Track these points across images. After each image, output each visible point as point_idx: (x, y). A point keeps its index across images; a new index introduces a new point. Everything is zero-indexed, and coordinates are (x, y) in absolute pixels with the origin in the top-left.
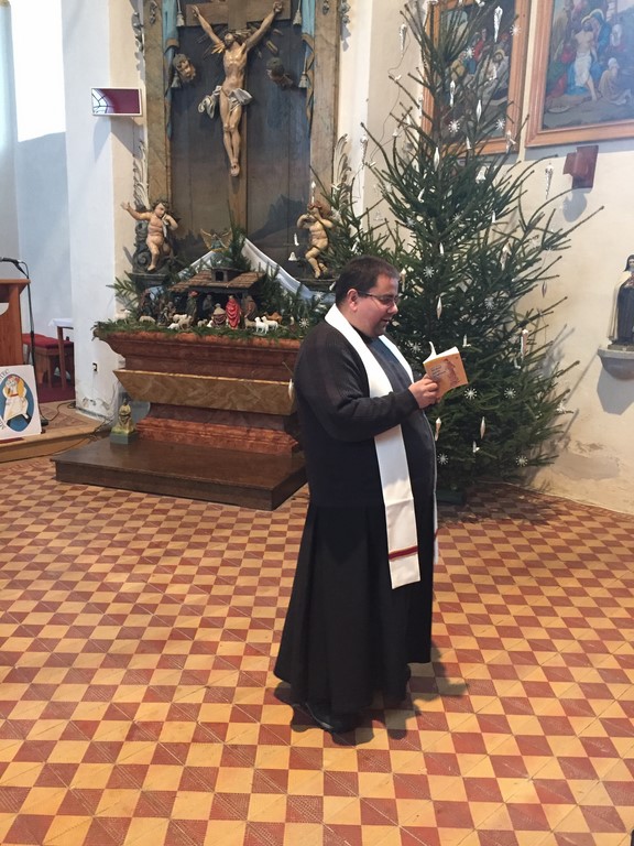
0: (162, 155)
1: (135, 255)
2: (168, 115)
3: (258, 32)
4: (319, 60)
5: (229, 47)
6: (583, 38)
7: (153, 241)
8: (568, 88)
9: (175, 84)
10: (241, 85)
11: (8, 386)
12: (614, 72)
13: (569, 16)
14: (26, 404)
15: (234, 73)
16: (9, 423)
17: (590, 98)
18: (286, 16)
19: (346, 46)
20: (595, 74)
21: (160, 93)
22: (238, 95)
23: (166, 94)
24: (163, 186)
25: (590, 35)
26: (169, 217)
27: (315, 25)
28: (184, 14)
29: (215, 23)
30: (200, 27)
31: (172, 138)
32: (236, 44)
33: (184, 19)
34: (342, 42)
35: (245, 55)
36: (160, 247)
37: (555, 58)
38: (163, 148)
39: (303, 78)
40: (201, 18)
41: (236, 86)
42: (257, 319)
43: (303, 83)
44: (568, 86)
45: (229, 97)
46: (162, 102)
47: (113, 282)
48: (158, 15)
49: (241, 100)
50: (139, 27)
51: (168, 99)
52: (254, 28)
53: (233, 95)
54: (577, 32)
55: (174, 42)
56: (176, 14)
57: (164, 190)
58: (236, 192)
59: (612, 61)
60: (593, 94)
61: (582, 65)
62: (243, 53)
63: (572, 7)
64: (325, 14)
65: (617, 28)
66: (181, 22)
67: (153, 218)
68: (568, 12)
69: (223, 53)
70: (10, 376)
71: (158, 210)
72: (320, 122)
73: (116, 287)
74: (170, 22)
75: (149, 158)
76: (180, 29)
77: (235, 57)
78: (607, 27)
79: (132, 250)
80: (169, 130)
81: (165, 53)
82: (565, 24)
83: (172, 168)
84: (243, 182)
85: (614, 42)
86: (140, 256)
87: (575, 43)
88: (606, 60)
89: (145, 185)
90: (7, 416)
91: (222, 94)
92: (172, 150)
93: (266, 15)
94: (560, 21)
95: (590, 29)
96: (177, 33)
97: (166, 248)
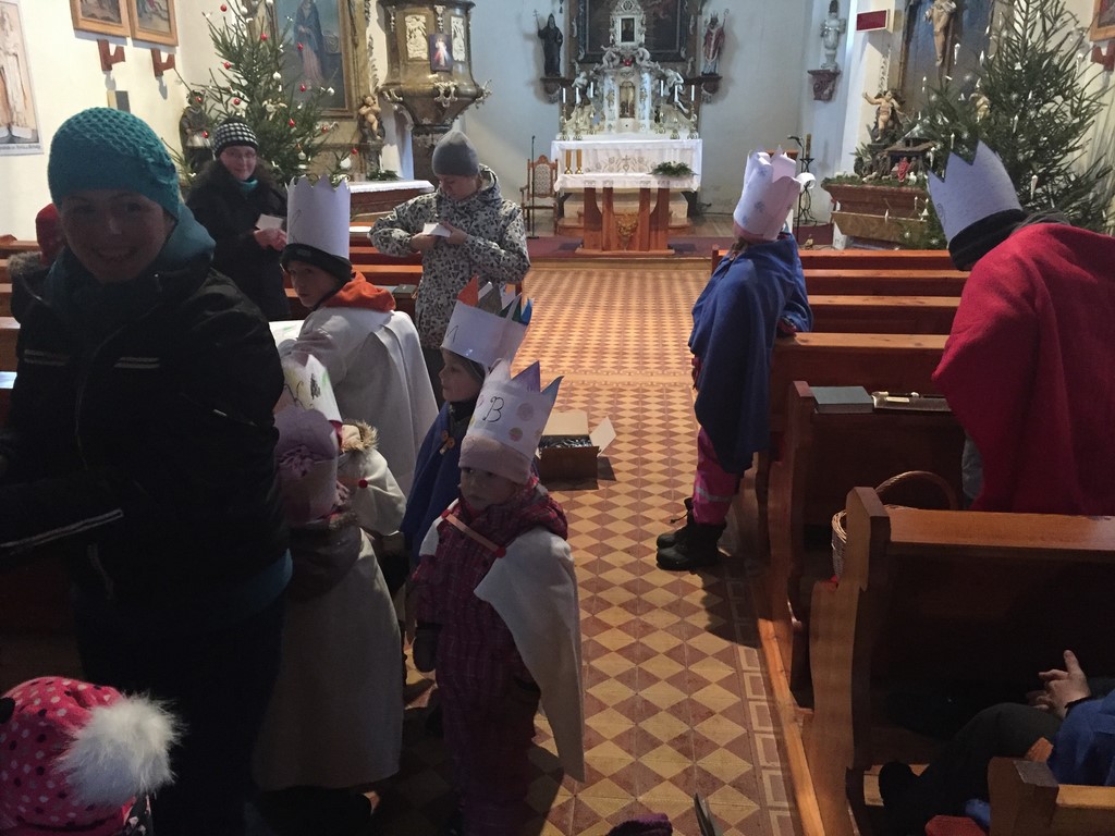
7: (883, 120)
22: (945, 7)
26: (893, 101)
31: (907, 41)
36: (886, 123)
38: (900, 50)
42: (912, 173)
45: (940, 9)
47: (856, 151)
49: (948, 10)
51: (907, 13)
53: (942, 7)
57: (896, 83)
67: (884, 102)
71: (887, 96)
73: (856, 154)
75: (892, 58)
79: (872, 126)
80: (905, 36)
89: (885, 78)
91: (935, 8)
92: (907, 50)
97: (890, 123)
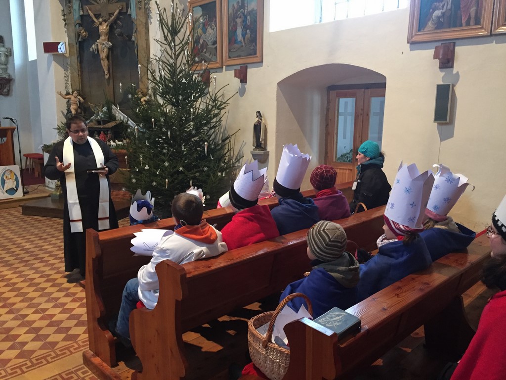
0: (77, 70)
1: (67, 114)
2: (78, 52)
3: (113, 17)
4: (139, 29)
5: (101, 24)
6: (239, 21)
7: (73, 108)
8: (235, 41)
9: (80, 40)
10: (107, 40)
11: (6, 175)
12: (249, 35)
13: (233, 11)
14: (15, 183)
15: (103, 35)
16: (6, 191)
17: (243, 46)
18: (125, 10)
19: (151, 23)
20: (243, 36)
21: (74, 43)
22: (106, 44)
23: (76, 44)
24: (78, 83)
25: (241, 20)
26: (79, 97)
27: (136, 14)
28: (83, 9)
29: (95, 13)
30: (89, 15)
31: (81, 62)
32: (103, 22)
33: (83, 12)
34: (149, 21)
35: (108, 27)
36: (76, 110)
37: (231, 29)
38: (77, 67)
39: (133, 36)
40: (90, 12)
41: (104, 40)
42: (111, 141)
43: (133, 39)
44: (236, 40)
45: (102, 45)
46: (75, 47)
47: (57, 127)
48: (72, 10)
49: (107, 46)
50: (64, 15)
51: (78, 45)
52: (112, 15)
53: (103, 44)
54: (237, 18)
55: (79, 22)
56: (79, 10)
57: (78, 86)
58: (108, 85)
59: (248, 31)
60: (244, 44)
61: (239, 31)
62: (107, 26)
63: (234, 8)
64: (140, 10)
65: (248, 17)
66: (81, 13)
67: (73, 98)
68: (233, 10)
69: (99, 26)
70: (7, 170)
72: (141, 55)
73: (58, 129)
74: (77, 13)
75: (71, 71)
76: (82, 16)
77: (104, 28)
78: (246, 17)
79: (65, 112)
80: (79, 59)
81: (75, 26)
82: (233, 14)
83: (81, 75)
84: (111, 81)
85: (248, 23)
86: (68, 115)
87: (236, 22)
88: (246, 31)
89: (70, 83)
90: (6, 189)
91: (99, 44)
92: (81, 67)
93: (115, 11)
94: (231, 14)
95: (240, 18)
96: (80, 18)
97: (79, 111)
